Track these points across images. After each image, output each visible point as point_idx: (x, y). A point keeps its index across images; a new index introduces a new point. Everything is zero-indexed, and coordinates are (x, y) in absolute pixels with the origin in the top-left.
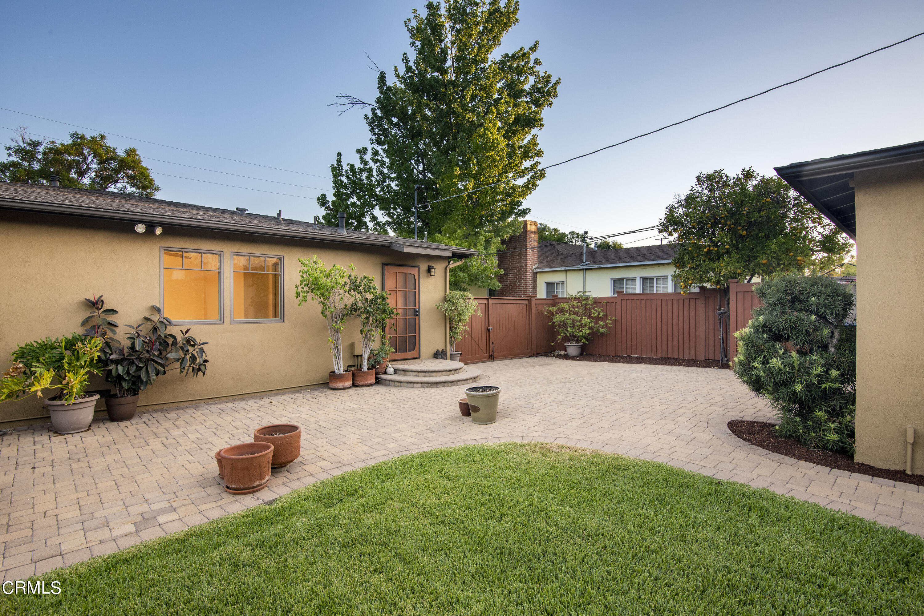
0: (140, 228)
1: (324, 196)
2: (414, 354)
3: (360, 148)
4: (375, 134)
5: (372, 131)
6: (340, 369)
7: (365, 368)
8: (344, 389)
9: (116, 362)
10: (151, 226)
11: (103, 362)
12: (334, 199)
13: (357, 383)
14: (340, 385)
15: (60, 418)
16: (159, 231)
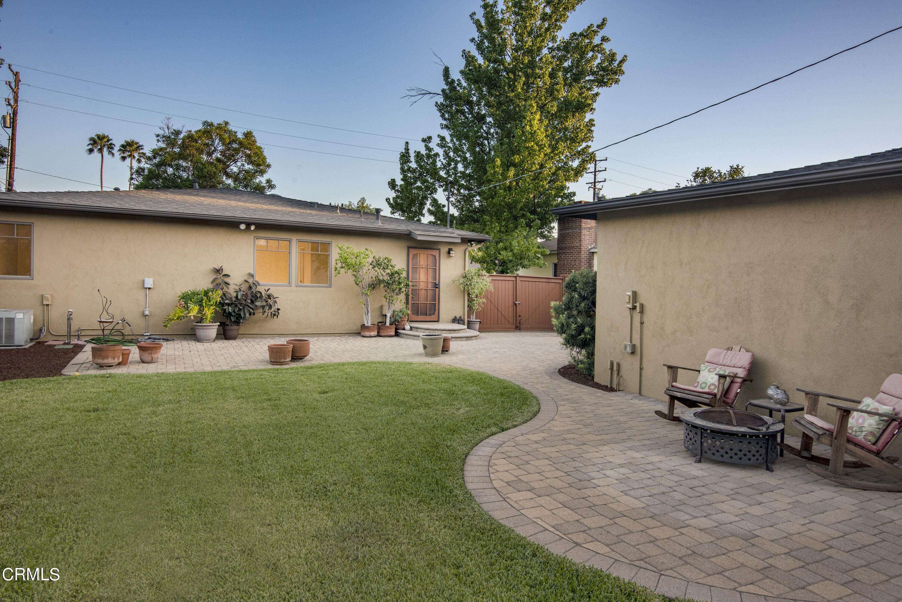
0: (243, 227)
1: (393, 181)
2: (434, 318)
3: (425, 137)
4: (445, 119)
5: (443, 116)
6: (368, 322)
7: (388, 324)
8: (370, 337)
9: (228, 305)
10: (248, 225)
11: (221, 304)
12: (402, 183)
13: (381, 334)
14: (367, 334)
15: (201, 333)
16: (253, 228)
